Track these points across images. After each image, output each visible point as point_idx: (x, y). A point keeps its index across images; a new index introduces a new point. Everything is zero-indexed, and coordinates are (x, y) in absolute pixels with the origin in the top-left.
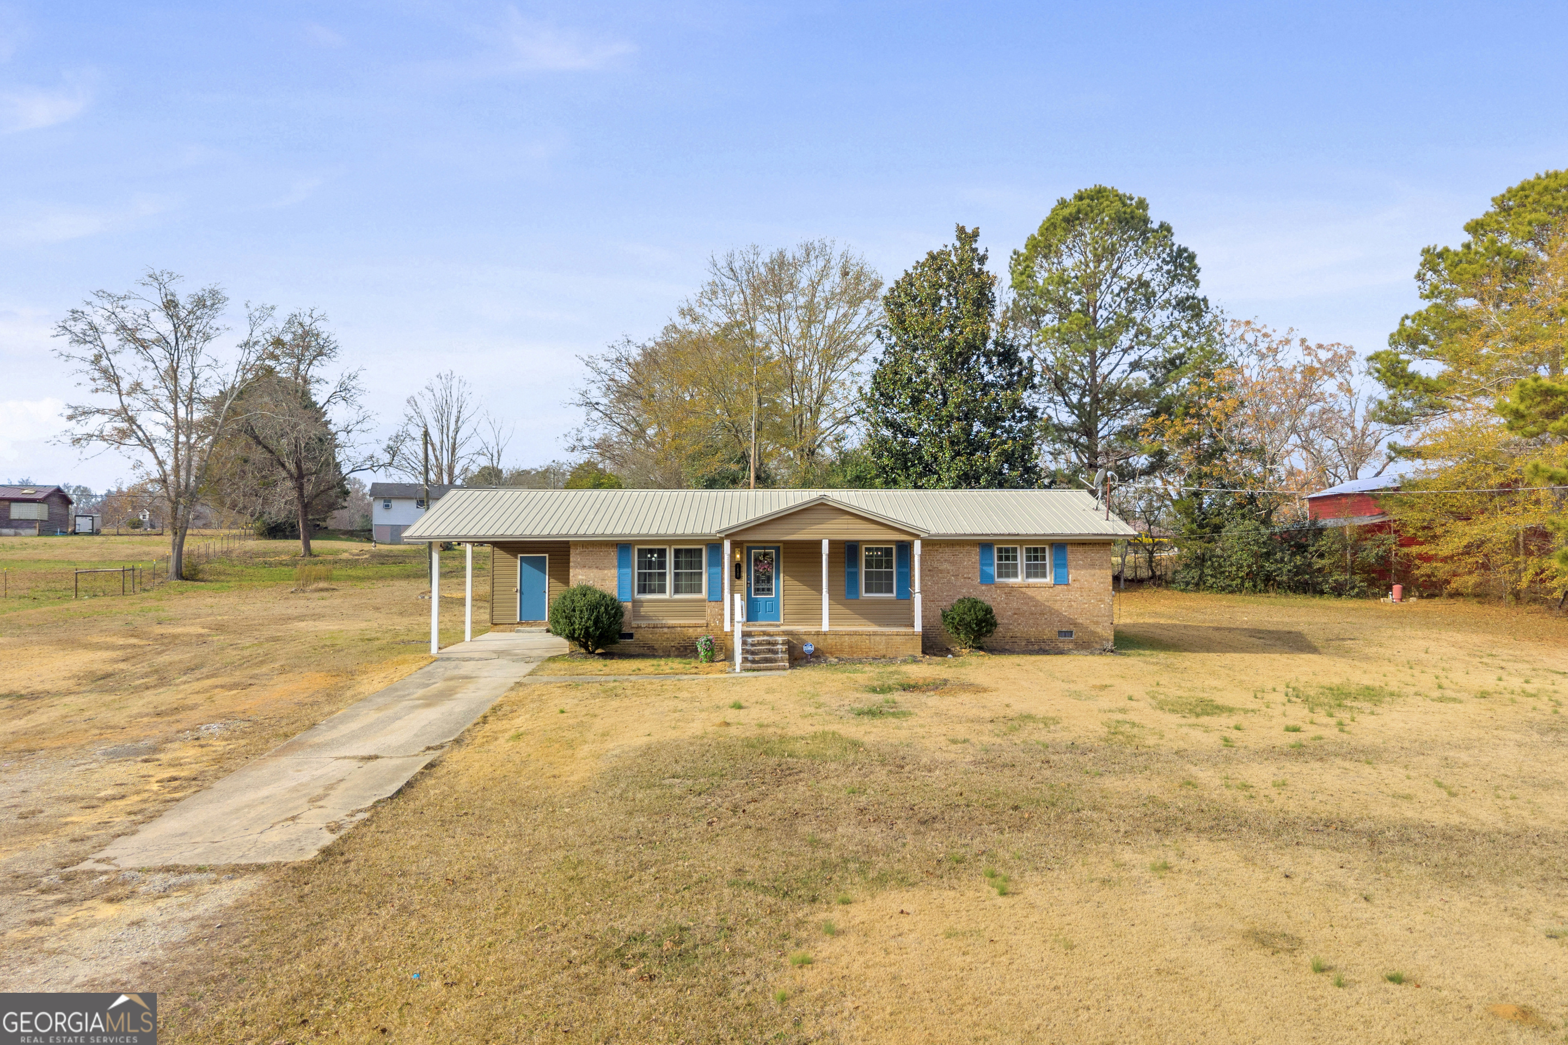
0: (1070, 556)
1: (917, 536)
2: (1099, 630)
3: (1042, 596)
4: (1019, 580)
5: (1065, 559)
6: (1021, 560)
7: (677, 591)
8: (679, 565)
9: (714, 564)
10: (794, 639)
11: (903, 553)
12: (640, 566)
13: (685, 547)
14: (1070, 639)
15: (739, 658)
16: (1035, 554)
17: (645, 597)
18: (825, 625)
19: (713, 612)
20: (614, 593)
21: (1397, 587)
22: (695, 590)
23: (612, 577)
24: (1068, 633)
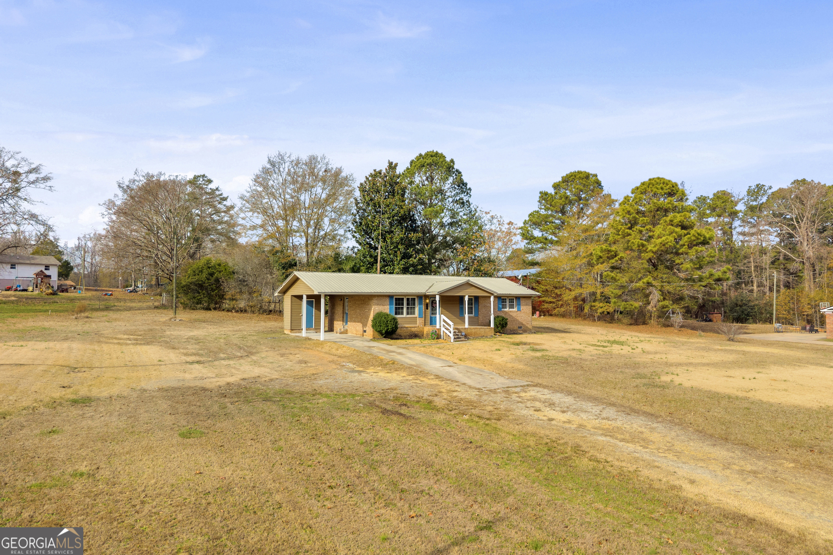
0: (521, 302)
1: (493, 294)
2: (528, 326)
3: (514, 315)
4: (507, 309)
5: (520, 302)
6: (508, 303)
7: (408, 314)
8: (408, 304)
9: (420, 303)
10: (460, 331)
11: (475, 300)
12: (396, 305)
13: (410, 297)
14: (521, 329)
15: (452, 337)
16: (511, 301)
17: (398, 316)
18: (467, 325)
19: (420, 322)
20: (387, 315)
21: (538, 313)
22: (414, 313)
23: (387, 309)
24: (521, 327)
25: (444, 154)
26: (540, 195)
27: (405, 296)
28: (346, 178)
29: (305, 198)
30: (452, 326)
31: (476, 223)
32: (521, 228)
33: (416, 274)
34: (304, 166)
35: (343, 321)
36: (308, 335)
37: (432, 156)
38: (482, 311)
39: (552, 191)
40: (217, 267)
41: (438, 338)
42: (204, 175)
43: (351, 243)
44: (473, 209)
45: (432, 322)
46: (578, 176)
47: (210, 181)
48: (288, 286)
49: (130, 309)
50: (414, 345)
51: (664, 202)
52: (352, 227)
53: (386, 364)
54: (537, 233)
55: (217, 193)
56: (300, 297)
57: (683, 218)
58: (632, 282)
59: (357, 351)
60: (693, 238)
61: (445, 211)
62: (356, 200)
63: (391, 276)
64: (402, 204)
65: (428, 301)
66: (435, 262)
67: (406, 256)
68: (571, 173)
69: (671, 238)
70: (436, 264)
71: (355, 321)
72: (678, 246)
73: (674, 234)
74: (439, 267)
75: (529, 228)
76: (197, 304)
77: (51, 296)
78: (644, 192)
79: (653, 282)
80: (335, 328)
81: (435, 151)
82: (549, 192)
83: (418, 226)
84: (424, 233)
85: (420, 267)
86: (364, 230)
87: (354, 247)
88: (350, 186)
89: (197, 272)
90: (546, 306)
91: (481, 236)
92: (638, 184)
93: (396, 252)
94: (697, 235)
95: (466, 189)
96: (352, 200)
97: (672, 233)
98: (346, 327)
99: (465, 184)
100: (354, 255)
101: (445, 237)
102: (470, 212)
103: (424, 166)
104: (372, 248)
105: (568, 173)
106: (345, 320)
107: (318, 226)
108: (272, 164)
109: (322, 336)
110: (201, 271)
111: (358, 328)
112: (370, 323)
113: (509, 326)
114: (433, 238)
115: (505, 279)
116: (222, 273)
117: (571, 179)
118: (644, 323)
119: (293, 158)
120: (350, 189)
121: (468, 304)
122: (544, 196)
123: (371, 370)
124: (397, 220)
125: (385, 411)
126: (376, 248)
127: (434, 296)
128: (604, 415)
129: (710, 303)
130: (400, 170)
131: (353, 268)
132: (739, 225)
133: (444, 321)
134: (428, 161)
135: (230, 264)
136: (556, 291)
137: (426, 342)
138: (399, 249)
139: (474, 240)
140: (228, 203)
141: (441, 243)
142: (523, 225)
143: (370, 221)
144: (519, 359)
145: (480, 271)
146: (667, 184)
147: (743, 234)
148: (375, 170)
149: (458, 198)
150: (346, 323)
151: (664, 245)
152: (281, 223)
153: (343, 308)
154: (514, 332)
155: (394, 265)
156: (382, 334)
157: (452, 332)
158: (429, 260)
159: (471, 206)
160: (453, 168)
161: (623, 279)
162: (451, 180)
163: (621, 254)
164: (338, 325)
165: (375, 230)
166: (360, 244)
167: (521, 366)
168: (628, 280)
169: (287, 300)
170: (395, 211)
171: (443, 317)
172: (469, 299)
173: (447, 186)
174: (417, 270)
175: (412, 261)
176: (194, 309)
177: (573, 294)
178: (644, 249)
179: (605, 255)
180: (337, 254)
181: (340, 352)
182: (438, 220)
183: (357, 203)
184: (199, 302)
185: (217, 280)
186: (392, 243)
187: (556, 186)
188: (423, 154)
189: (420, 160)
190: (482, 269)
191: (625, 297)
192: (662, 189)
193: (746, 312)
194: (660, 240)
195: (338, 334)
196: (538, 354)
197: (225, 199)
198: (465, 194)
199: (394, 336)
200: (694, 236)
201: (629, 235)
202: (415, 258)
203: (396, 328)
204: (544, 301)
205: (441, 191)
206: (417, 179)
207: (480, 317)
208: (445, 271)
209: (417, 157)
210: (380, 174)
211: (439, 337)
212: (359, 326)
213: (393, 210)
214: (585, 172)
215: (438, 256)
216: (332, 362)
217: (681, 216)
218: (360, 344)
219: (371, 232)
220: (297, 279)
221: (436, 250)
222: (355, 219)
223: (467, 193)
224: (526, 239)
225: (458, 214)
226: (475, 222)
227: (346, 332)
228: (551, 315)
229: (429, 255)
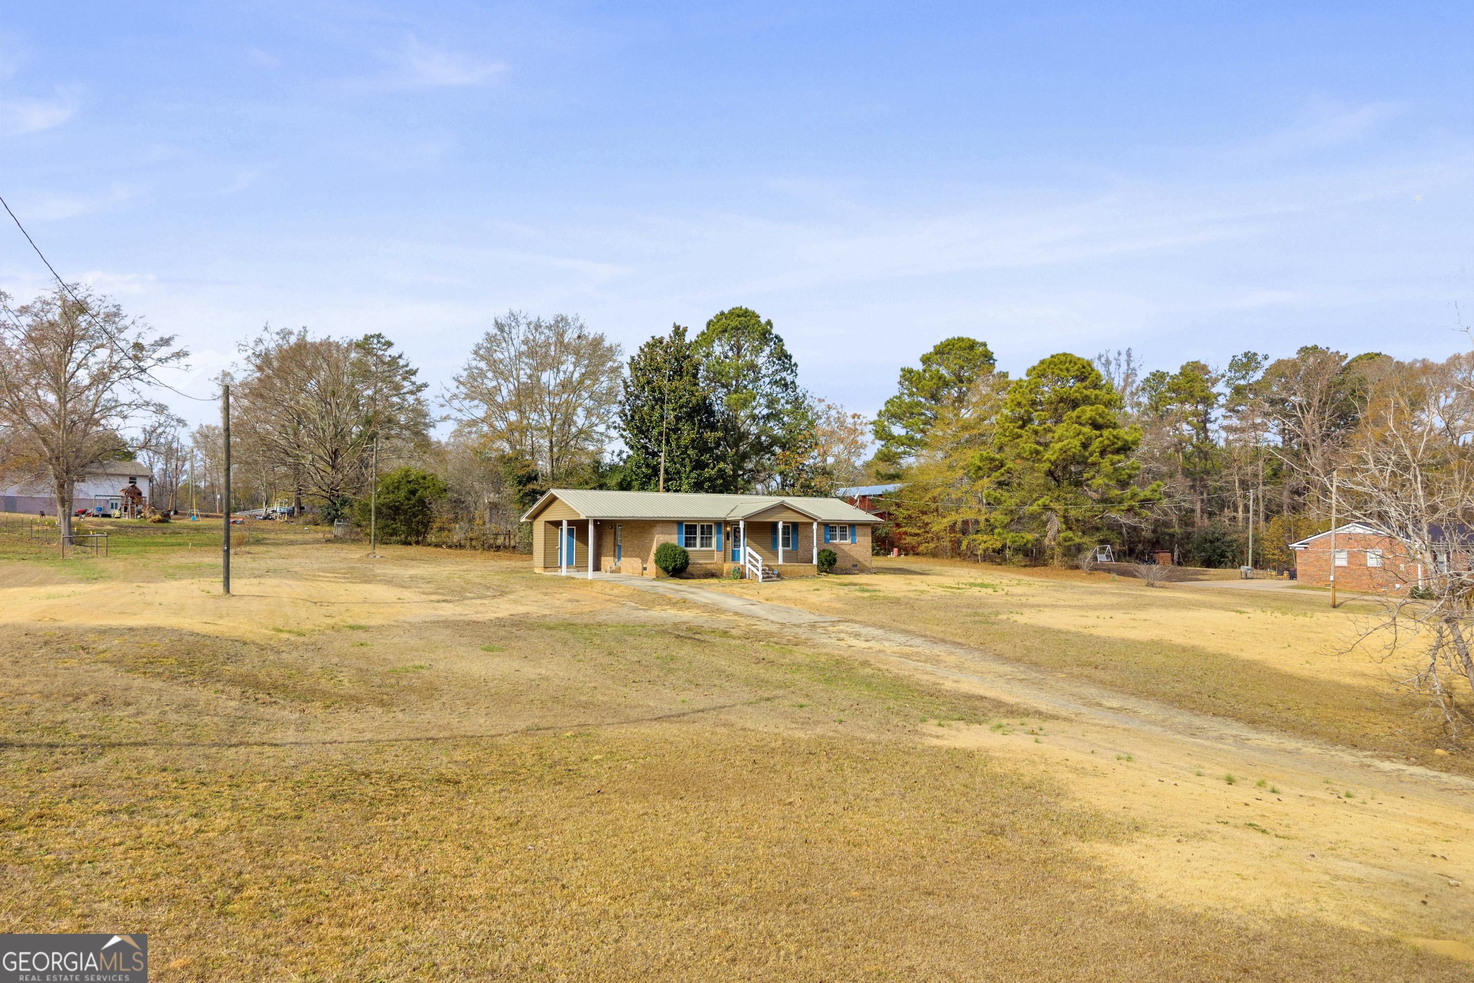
0: (857, 531)
1: (816, 520)
2: (867, 565)
3: (846, 548)
4: (837, 541)
5: (855, 531)
6: (838, 533)
7: (702, 546)
8: (702, 533)
9: (719, 532)
10: (770, 568)
11: (793, 529)
12: (686, 533)
13: (705, 524)
14: (856, 568)
15: (761, 576)
16: (843, 529)
17: (689, 549)
18: (780, 562)
19: (718, 557)
20: (675, 547)
21: (896, 550)
22: (710, 545)
23: (675, 539)
24: (856, 566)
25: (757, 312)
26: (901, 373)
27: (699, 521)
28: (610, 349)
29: (548, 378)
30: (760, 561)
31: (804, 416)
32: (873, 423)
33: (714, 492)
34: (546, 331)
35: (614, 556)
36: (569, 574)
37: (739, 316)
38: (802, 543)
39: (919, 367)
40: (421, 481)
41: (742, 578)
42: (380, 335)
43: (619, 445)
44: (801, 395)
45: (735, 557)
46: (957, 346)
47: (389, 344)
48: (541, 507)
49: (291, 543)
50: (710, 585)
51: (1072, 387)
52: (618, 420)
53: (676, 603)
54: (898, 430)
55: (402, 362)
56: (557, 524)
57: (1094, 413)
58: (1025, 504)
59: (638, 591)
60: (1106, 442)
61: (758, 397)
62: (625, 382)
63: (677, 494)
64: (694, 388)
65: (728, 529)
66: (743, 475)
67: (699, 465)
68: (948, 340)
69: (1076, 442)
70: (745, 477)
71: (631, 556)
72: (1087, 454)
73: (1081, 436)
74: (749, 482)
75: (886, 423)
76: (391, 535)
77: (161, 525)
78: (1042, 375)
79: (1051, 504)
80: (602, 567)
81: (744, 308)
82: (915, 369)
83: (718, 421)
84: (726, 429)
85: (720, 482)
86: (638, 427)
87: (621, 452)
88: (615, 361)
89: (391, 488)
90: (908, 540)
91: (811, 434)
92: (1036, 363)
93: (683, 459)
94: (1112, 438)
95: (790, 364)
96: (619, 381)
97: (1078, 435)
98: (618, 564)
99: (789, 357)
100: (621, 463)
101: (758, 437)
102: (796, 399)
103: (726, 331)
104: (649, 454)
105: (943, 340)
106: (617, 553)
107: (568, 421)
108: (500, 327)
109: (590, 574)
110: (398, 488)
111: (635, 565)
112: (652, 557)
113: (838, 564)
114: (743, 436)
115: (837, 500)
116: (428, 491)
117: (946, 350)
118: (1045, 565)
119: (533, 319)
120: (616, 365)
121: (784, 533)
122: (908, 375)
123: (658, 608)
124: (686, 412)
125: (678, 637)
126: (655, 454)
127: (737, 523)
128: (909, 643)
129: (1167, 538)
130: (690, 337)
131: (621, 483)
132: (1223, 416)
133: (750, 555)
134: (733, 324)
135: (440, 477)
136: (924, 517)
137: (726, 582)
138: (689, 456)
139: (801, 441)
140: (418, 379)
141: (752, 446)
142: (876, 418)
143: (646, 414)
144: (839, 599)
145: (809, 487)
146: (1075, 364)
147: (1229, 429)
148: (653, 337)
149: (778, 378)
150: (619, 559)
151: (1065, 452)
152: (513, 416)
153: (615, 539)
154: (846, 572)
155: (680, 479)
156: (668, 572)
157: (760, 569)
158: (734, 471)
159: (798, 390)
160: (770, 334)
161: (1011, 500)
162: (767, 350)
163: (1009, 465)
164: (607, 562)
165: (653, 428)
166: (632, 448)
167: (839, 605)
168: (1018, 501)
169: (539, 527)
170: (683, 400)
171: (749, 549)
172: (784, 527)
173: (761, 360)
174: (715, 487)
175: (709, 472)
176: (387, 544)
177: (946, 522)
178: (1039, 457)
179: (987, 465)
180: (597, 462)
181: (616, 592)
182: (748, 411)
183: (626, 386)
184: (394, 533)
185: (421, 501)
186: (679, 447)
187: (926, 360)
188: (726, 312)
189: (721, 322)
190: (813, 484)
191: (1015, 527)
192: (1068, 370)
193: (1219, 551)
194: (1060, 445)
195: (608, 574)
196: (866, 594)
197: (414, 373)
198: (789, 372)
199: (684, 575)
200: (1109, 439)
201: (1020, 436)
202: (713, 469)
203: (687, 563)
204: (905, 533)
205: (753, 367)
206: (717, 349)
207: (800, 551)
208: (759, 487)
209: (717, 315)
210: (661, 343)
211: (743, 576)
212: (637, 563)
213: (680, 398)
214: (969, 340)
215: (749, 465)
216: (610, 600)
217: (1091, 411)
218: (639, 583)
219: (648, 430)
220: (554, 499)
221: (744, 457)
222: (623, 410)
223: (792, 371)
224: (881, 439)
225: (778, 401)
226: (803, 414)
227: (618, 570)
228: (917, 554)
229: (733, 463)
